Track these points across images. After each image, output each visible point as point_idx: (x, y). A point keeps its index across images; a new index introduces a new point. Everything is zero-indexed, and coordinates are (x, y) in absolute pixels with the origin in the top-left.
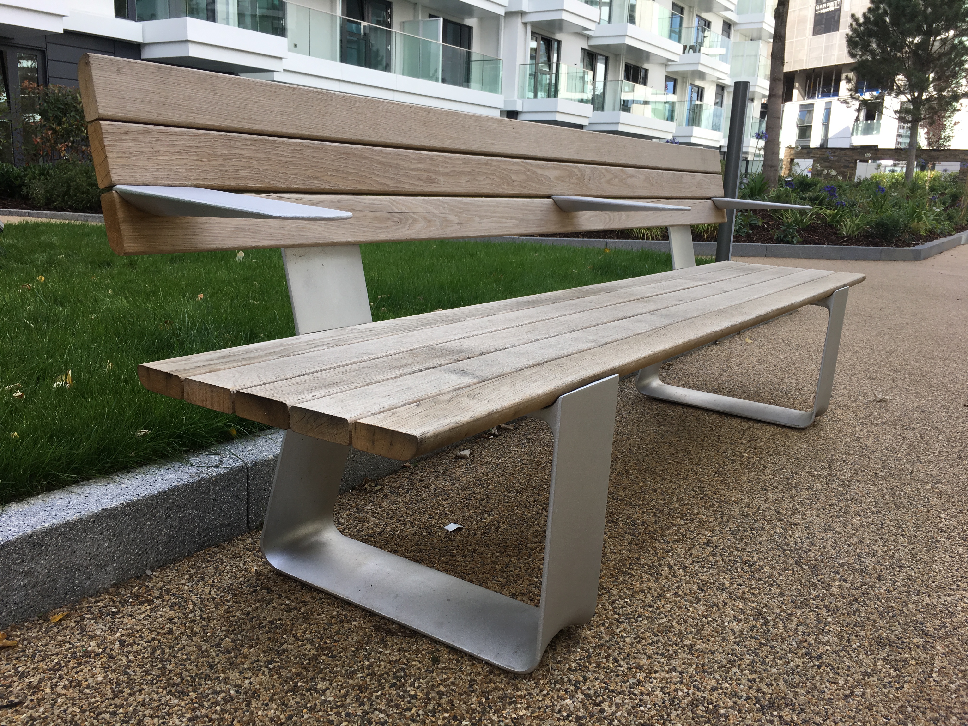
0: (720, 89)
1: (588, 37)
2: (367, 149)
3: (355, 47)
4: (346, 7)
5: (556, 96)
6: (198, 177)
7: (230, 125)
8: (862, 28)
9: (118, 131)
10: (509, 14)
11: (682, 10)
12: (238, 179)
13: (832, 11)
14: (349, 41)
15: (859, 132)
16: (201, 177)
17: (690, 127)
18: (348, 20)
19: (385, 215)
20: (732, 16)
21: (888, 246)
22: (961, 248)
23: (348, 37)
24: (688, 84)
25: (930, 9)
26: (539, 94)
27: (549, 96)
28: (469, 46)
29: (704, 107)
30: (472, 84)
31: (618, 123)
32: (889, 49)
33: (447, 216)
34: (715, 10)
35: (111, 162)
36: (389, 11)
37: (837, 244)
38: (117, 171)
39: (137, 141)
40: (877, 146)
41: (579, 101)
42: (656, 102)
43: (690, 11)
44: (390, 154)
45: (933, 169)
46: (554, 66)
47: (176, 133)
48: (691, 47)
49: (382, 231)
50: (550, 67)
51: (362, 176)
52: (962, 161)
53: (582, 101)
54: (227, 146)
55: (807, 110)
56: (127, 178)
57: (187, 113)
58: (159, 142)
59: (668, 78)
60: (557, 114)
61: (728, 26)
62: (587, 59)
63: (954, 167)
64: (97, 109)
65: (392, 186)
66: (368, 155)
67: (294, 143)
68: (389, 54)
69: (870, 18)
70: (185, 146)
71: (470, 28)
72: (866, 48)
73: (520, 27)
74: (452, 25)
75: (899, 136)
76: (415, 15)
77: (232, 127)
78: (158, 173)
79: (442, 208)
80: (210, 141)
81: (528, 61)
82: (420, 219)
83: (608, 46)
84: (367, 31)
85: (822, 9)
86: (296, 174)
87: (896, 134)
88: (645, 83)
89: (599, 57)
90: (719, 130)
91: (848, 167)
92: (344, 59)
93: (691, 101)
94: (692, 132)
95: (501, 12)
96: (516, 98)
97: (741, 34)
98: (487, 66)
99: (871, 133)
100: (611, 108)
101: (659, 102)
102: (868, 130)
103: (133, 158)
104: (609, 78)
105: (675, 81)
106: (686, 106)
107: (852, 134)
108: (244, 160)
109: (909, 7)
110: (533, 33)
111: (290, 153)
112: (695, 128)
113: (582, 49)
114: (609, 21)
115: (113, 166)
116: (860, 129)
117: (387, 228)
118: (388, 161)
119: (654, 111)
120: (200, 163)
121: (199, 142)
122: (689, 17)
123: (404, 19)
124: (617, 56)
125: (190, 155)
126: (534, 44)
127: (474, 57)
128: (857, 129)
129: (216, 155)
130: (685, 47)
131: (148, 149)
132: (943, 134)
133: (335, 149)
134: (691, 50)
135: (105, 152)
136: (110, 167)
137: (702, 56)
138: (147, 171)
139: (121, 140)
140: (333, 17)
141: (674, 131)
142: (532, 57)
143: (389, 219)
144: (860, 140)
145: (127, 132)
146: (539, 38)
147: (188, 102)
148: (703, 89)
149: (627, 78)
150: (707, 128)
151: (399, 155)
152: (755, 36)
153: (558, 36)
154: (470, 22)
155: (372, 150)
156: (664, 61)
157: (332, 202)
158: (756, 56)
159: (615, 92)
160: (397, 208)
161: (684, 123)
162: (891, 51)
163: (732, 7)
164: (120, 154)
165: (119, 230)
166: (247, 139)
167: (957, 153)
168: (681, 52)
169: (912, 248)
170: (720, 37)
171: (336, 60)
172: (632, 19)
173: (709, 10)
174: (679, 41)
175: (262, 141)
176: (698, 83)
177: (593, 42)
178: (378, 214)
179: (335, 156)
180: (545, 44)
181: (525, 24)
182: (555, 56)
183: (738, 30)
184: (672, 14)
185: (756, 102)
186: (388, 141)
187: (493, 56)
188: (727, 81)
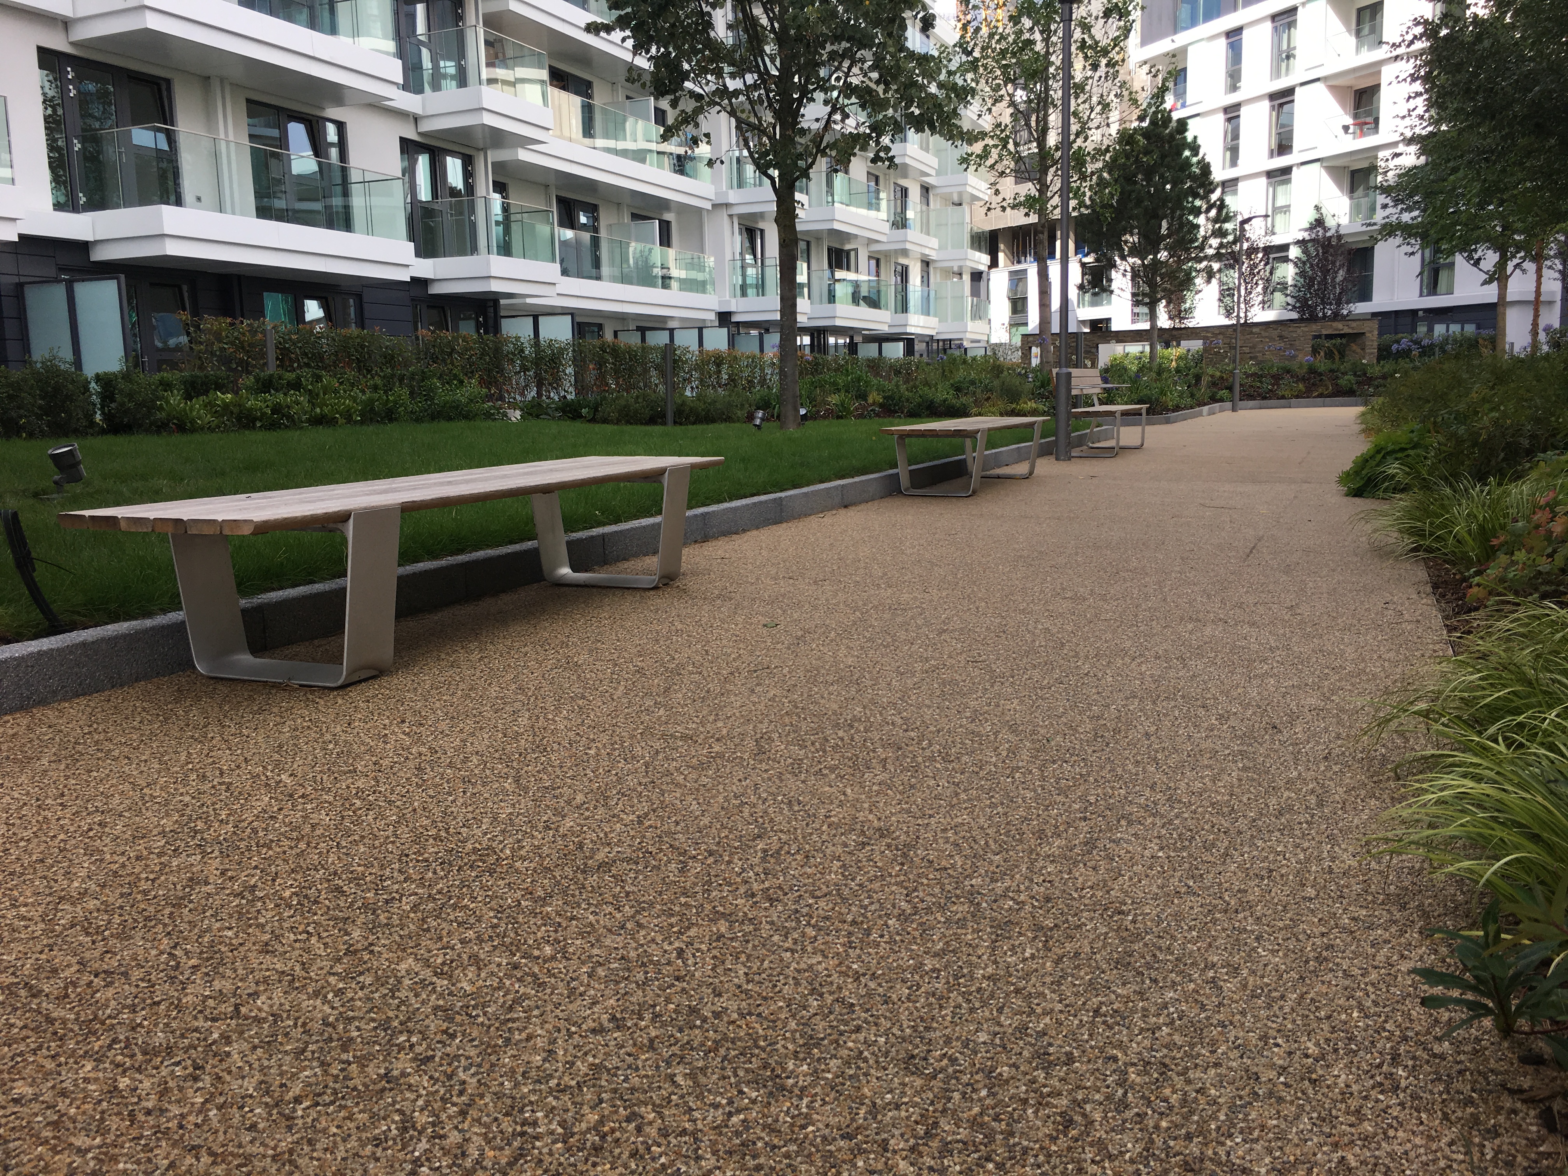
0: (925, 265)
10: (715, 208)
11: (875, 181)
15: (1086, 304)
17: (901, 314)
20: (927, 179)
24: (891, 263)
26: (749, 293)
29: (912, 288)
31: (834, 317)
34: (910, 175)
36: (595, 214)
43: (884, 181)
45: (1178, 345)
46: (760, 258)
50: (755, 259)
52: (1205, 338)
55: (1018, 279)
59: (872, 259)
61: (926, 189)
63: (1196, 345)
68: (598, 260)
71: (669, 224)
73: (726, 219)
76: (620, 218)
81: (736, 256)
85: (1023, 151)
88: (849, 268)
90: (930, 315)
93: (896, 282)
94: (903, 320)
95: (707, 205)
96: (728, 297)
97: (940, 198)
99: (1101, 304)
100: (819, 300)
102: (1096, 301)
104: (813, 267)
105: (878, 261)
106: (893, 289)
107: (1077, 307)
110: (739, 226)
112: (906, 315)
114: (809, 205)
116: (1084, 300)
122: (885, 185)
123: (613, 223)
124: (820, 240)
126: (740, 237)
128: (1081, 300)
134: (897, 226)
137: (909, 232)
141: (885, 321)
144: (1089, 313)
146: (745, 231)
148: (907, 267)
149: (831, 264)
150: (918, 312)
153: (761, 225)
154: (669, 217)
156: (866, 240)
158: (962, 224)
159: (821, 281)
161: (894, 309)
163: (933, 172)
167: (1198, 331)
168: (888, 230)
170: (921, 205)
173: (905, 176)
176: (902, 261)
180: (751, 234)
181: (731, 216)
182: (759, 246)
183: (937, 195)
184: (869, 184)
185: (964, 277)
188: (933, 255)
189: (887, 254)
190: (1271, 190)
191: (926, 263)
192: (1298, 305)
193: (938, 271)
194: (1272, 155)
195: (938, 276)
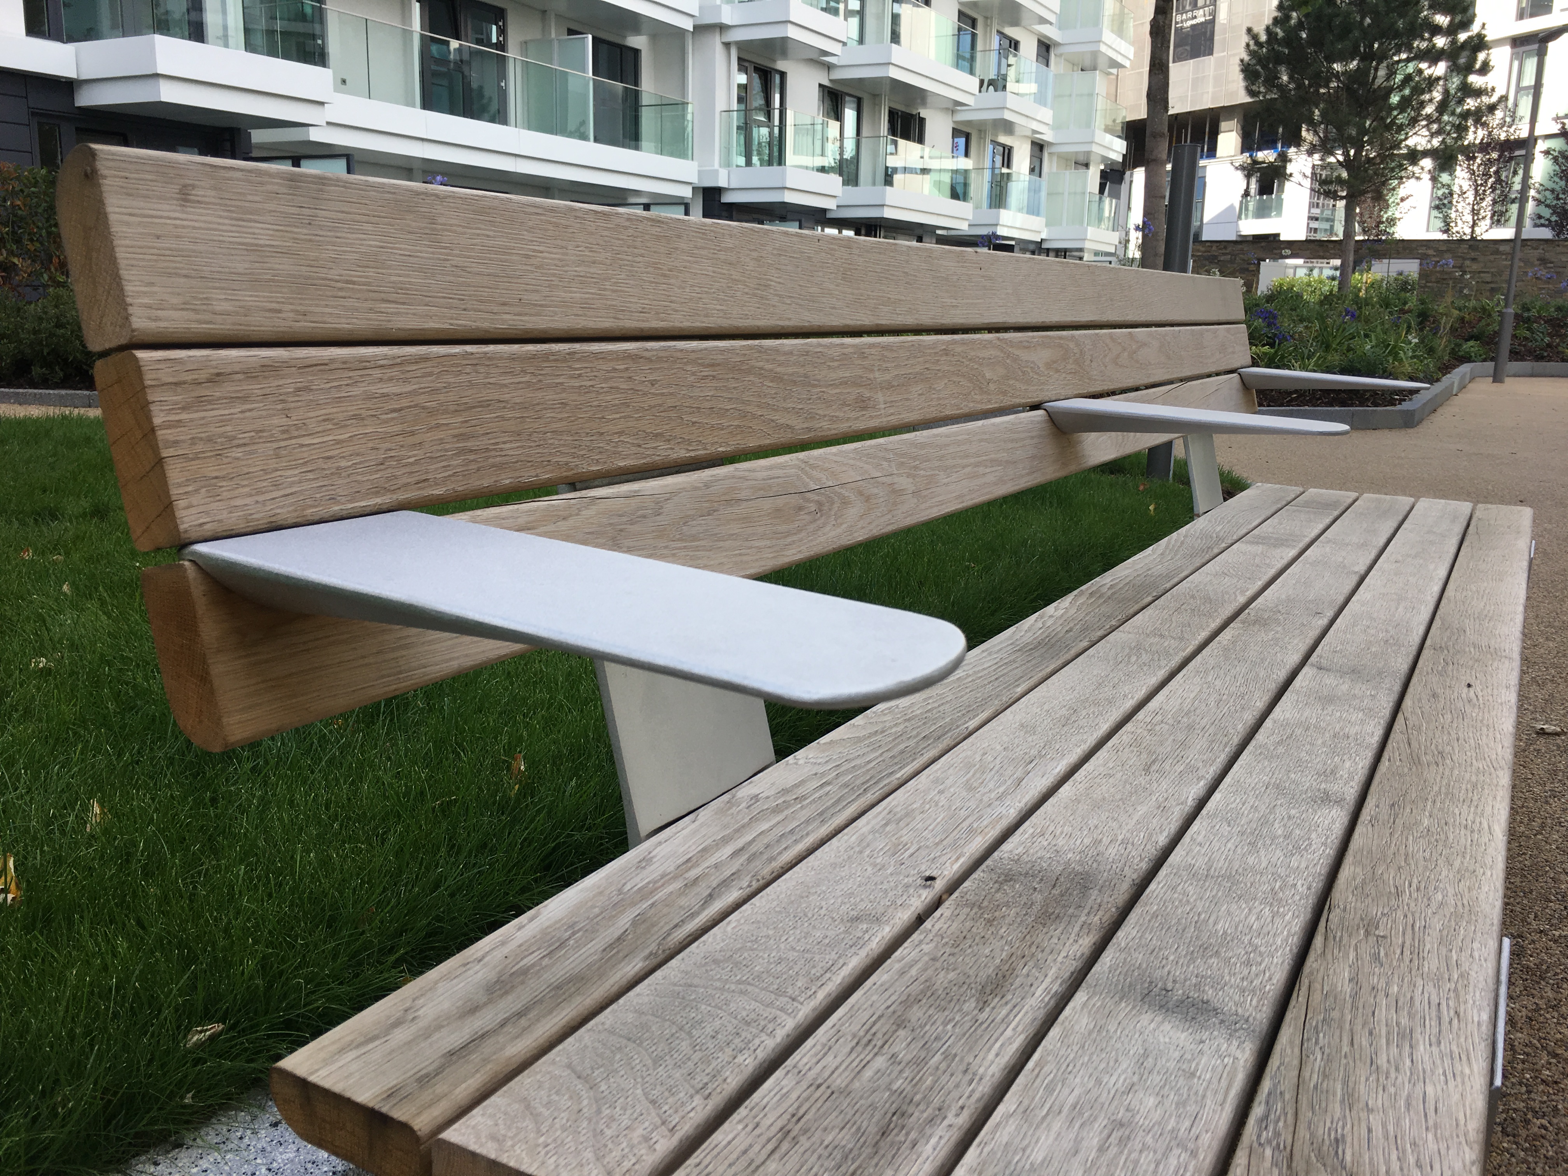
0: (1037, 149)
1: (829, 67)
2: (751, 348)
3: (445, 82)
4: (427, 17)
5: (781, 161)
6: (405, 480)
7: (474, 325)
8: (1264, 50)
9: (189, 377)
10: (701, 29)
11: (973, 23)
12: (500, 467)
13: (1202, 23)
14: (435, 74)
15: (1250, 214)
16: (412, 480)
17: (994, 211)
18: (432, 38)
19: (795, 500)
20: (1051, 32)
21: (1361, 405)
22: (1456, 400)
23: (433, 67)
24: (988, 141)
25: (1368, 20)
26: (755, 159)
27: (770, 163)
28: (636, 82)
29: (1014, 177)
30: (644, 144)
31: (883, 205)
32: (1307, 82)
33: (896, 479)
34: (1024, 23)
35: (175, 474)
36: (501, 24)
37: (1282, 405)
38: (194, 500)
39: (245, 399)
40: (1278, 235)
41: (818, 170)
42: (940, 170)
43: (986, 25)
44: (791, 353)
46: (777, 113)
47: (346, 365)
48: (991, 83)
49: (789, 540)
50: (769, 115)
51: (744, 415)
52: (1423, 258)
53: (822, 169)
54: (471, 385)
56: (224, 515)
57: (369, 305)
58: (306, 397)
59: (956, 133)
60: (786, 192)
61: (1045, 48)
62: (828, 102)
63: (1410, 268)
64: (127, 318)
65: (800, 428)
66: (753, 363)
67: (611, 352)
68: (503, 95)
69: (1277, 34)
70: (369, 397)
71: (636, 52)
72: (1272, 81)
73: (719, 49)
74: (605, 46)
75: (1312, 218)
76: (545, 29)
77: (478, 328)
78: (306, 485)
79: (885, 464)
80: (430, 374)
81: (735, 106)
82: (853, 497)
83: (861, 80)
84: (466, 57)
85: (1186, 20)
86: (621, 433)
87: (1306, 215)
88: (921, 140)
89: (847, 98)
90: (1038, 215)
91: (1247, 270)
92: (428, 103)
93: (993, 168)
94: (998, 218)
95: (687, 25)
96: (716, 166)
97: (1066, 60)
98: (667, 113)
99: (1268, 216)
100: (870, 180)
101: (945, 170)
102: (1262, 212)
103: (237, 453)
104: (865, 132)
105: (968, 137)
106: (987, 175)
107: (1239, 218)
108: (509, 414)
109: (1338, 15)
110: (740, 59)
111: (606, 380)
112: (1003, 212)
113: (820, 85)
114: (861, 41)
115: (180, 485)
116: (1251, 207)
117: (799, 530)
118: (790, 370)
119: (938, 184)
120: (411, 440)
121: (406, 381)
122: (986, 32)
123: (529, 38)
124: (876, 97)
125: (386, 421)
126: (742, 79)
127: (645, 100)
128: (1247, 209)
129: (446, 412)
130: (982, 82)
131: (276, 421)
132: (1385, 216)
133: (693, 356)
134: (991, 88)
135: (155, 448)
136: (174, 492)
137: (1009, 95)
138: (276, 486)
139: (200, 402)
140: (407, 34)
141: (971, 218)
142: (740, 100)
143: (800, 508)
144: (1251, 227)
145: (217, 378)
146: (751, 69)
147: (371, 272)
148: (1010, 149)
149: (893, 131)
150: (1020, 210)
151: (807, 353)
152: (1087, 63)
153: (781, 65)
154: (636, 41)
155: (761, 350)
156: (950, 105)
157: (696, 489)
158: (1091, 95)
159: (875, 154)
160: (811, 478)
161: (985, 203)
162: (1310, 86)
163: (1052, 18)
164: (199, 447)
165: (204, 678)
166: (513, 358)
167: (1414, 246)
168: (976, 91)
169: (1399, 407)
170: (1035, 64)
171: (414, 106)
172: (895, 37)
173: (1015, 22)
174: (972, 72)
175: (546, 356)
176: (1003, 139)
177: (838, 75)
178: (780, 501)
179: (693, 374)
180: (760, 78)
181: (727, 45)
182: (777, 97)
183: (1061, 55)
184: (960, 29)
185: (1092, 168)
186: (786, 323)
187: (677, 98)
188: (1047, 136)
189: (982, 128)
190: (1516, 64)
191: (1038, 147)
192: (1554, 218)
193: (1055, 159)
194: (1521, 16)
195: (1055, 165)
